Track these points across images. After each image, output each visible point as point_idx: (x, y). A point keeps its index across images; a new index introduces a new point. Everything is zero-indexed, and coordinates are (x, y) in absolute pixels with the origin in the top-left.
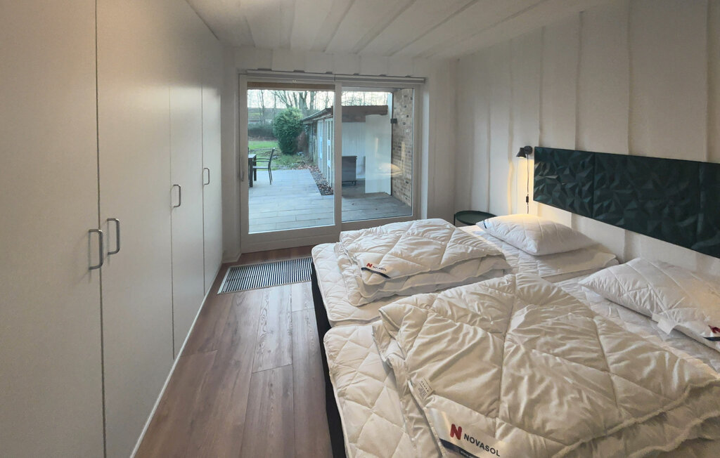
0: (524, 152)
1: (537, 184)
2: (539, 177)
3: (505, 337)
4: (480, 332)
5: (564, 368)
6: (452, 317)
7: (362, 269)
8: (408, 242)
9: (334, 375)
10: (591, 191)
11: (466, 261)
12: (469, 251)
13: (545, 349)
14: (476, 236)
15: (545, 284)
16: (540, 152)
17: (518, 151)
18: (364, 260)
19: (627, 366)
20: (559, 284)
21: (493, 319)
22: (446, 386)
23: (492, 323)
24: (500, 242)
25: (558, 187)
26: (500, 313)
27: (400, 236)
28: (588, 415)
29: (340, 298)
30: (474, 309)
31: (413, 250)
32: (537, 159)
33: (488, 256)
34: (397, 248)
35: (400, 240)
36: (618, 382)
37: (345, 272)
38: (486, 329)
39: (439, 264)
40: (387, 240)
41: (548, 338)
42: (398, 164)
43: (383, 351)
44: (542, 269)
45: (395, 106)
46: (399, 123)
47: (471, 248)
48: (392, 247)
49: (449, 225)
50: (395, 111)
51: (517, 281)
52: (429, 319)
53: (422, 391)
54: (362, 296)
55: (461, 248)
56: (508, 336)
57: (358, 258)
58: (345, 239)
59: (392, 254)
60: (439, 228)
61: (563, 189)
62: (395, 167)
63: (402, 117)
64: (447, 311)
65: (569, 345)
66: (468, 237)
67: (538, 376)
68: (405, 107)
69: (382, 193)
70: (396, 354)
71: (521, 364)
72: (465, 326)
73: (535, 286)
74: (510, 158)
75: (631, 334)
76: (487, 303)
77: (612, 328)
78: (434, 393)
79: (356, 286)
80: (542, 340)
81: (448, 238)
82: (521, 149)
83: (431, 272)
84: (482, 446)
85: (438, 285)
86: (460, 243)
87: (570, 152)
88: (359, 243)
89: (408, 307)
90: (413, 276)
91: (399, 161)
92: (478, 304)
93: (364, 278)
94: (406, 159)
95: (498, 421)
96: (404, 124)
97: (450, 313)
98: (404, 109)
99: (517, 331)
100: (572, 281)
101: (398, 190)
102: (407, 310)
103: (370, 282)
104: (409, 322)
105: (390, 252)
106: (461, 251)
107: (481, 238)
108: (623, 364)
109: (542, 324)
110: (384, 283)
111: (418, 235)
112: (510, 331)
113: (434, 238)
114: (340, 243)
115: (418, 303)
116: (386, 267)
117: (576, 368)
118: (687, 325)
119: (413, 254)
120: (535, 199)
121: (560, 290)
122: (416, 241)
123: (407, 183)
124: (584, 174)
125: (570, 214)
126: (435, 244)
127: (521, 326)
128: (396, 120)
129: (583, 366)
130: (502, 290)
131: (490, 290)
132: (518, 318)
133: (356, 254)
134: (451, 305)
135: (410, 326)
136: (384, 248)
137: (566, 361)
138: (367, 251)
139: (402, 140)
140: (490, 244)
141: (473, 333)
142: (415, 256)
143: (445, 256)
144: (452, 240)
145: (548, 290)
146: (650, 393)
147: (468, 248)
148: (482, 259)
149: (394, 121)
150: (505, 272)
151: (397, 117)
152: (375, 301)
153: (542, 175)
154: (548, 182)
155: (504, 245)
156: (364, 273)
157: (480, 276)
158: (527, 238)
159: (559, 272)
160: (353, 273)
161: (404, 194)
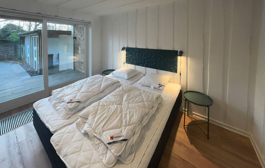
0: (123, 49)
1: (127, 58)
2: (127, 56)
3: (122, 104)
4: (116, 106)
5: (136, 105)
6: (107, 105)
7: (68, 103)
8: (87, 86)
9: (59, 152)
10: (139, 58)
11: (109, 86)
12: (109, 83)
13: (132, 103)
14: (110, 78)
15: (130, 86)
16: (127, 48)
17: (122, 49)
18: (68, 99)
19: (147, 99)
20: (133, 85)
21: (118, 101)
22: (107, 127)
23: (118, 102)
24: (117, 78)
25: (132, 58)
26: (120, 98)
27: (83, 85)
28: (141, 114)
29: (57, 120)
30: (113, 100)
31: (89, 88)
32: (126, 51)
33: (115, 83)
34: (83, 90)
35: (84, 86)
36: (146, 103)
37: (58, 108)
38: (117, 105)
39: (100, 90)
40: (78, 88)
41: (132, 100)
42: (77, 56)
43: (82, 130)
44: (129, 82)
45: (75, 32)
46: (77, 39)
47: (110, 82)
48: (80, 90)
49: (102, 76)
50: (75, 33)
51: (124, 88)
52: (99, 110)
53: (99, 134)
54: (68, 114)
55: (107, 83)
56: (123, 104)
57: (64, 99)
58: (55, 93)
59: (81, 93)
60: (99, 78)
61: (133, 59)
62: (75, 57)
63: (79, 36)
64: (105, 104)
65: (137, 99)
66: (109, 78)
67: (131, 111)
68: (80, 32)
69: (69, 69)
70: (88, 127)
71: (127, 110)
72: (111, 106)
73: (128, 87)
74: (119, 51)
75: (147, 91)
76: (116, 97)
77: (144, 91)
78: (104, 131)
79: (65, 111)
80: (131, 101)
81: (102, 81)
82: (122, 48)
83: (97, 94)
84: (119, 137)
85: (100, 98)
86: (106, 81)
87: (134, 48)
88: (64, 93)
89: (91, 109)
90: (91, 98)
91: (78, 55)
92: (114, 98)
93: (69, 106)
94: (81, 53)
95: (123, 128)
96: (80, 39)
97: (106, 104)
98: (80, 33)
99: (125, 101)
100: (135, 83)
101: (77, 67)
102: (91, 110)
103: (72, 107)
104: (92, 114)
105: (80, 92)
106: (107, 84)
107: (112, 78)
108: (146, 99)
109: (131, 97)
110: (79, 105)
111: (91, 82)
112: (123, 102)
113: (97, 82)
114: (52, 96)
115: (95, 106)
116: (79, 98)
117: (138, 104)
118: (155, 86)
119: (90, 90)
120: (126, 63)
121: (134, 87)
122: (91, 85)
123: (81, 63)
124: (137, 54)
125: (134, 65)
126: (98, 84)
127: (126, 99)
128: (76, 37)
129: (139, 103)
130: (120, 91)
131: (117, 93)
132: (125, 98)
133: (63, 98)
134: (106, 102)
135: (93, 115)
136: (77, 91)
137: (136, 104)
138: (69, 95)
139: (79, 46)
140: (115, 79)
141: (113, 107)
142: (91, 91)
143: (102, 87)
144: (103, 81)
145: (131, 87)
146: (151, 103)
147: (109, 82)
148: (113, 84)
149: (75, 38)
150: (120, 86)
151: (76, 36)
152: (75, 114)
153: (128, 55)
154: (129, 57)
155: (119, 78)
156: (69, 105)
157: (113, 90)
158: (125, 75)
159: (133, 82)
160: (63, 106)
161: (80, 68)
